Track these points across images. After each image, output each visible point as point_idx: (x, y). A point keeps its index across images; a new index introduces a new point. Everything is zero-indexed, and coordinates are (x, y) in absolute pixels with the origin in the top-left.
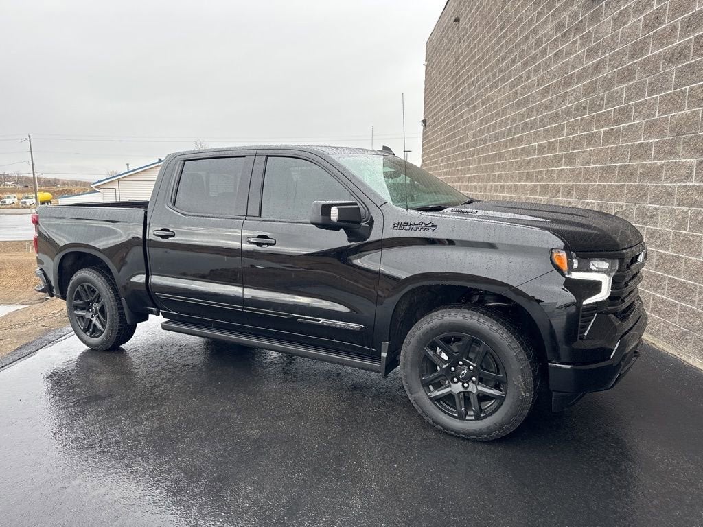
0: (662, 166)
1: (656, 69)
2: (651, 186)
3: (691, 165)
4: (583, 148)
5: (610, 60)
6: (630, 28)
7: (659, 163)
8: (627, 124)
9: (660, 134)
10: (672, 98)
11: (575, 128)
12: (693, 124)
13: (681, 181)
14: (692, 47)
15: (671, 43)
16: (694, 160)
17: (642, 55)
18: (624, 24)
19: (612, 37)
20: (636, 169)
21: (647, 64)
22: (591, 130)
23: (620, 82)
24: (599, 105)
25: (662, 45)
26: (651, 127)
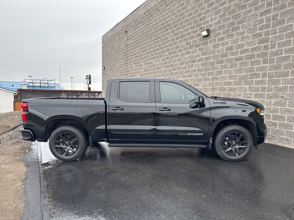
0: (236, 88)
1: (232, 62)
2: (232, 93)
3: (247, 88)
4: (202, 82)
5: (213, 57)
6: (220, 49)
7: (235, 87)
8: (221, 76)
9: (234, 79)
10: (238, 70)
11: (198, 76)
12: (246, 77)
13: (243, 92)
14: (244, 57)
15: (237, 55)
16: (248, 87)
17: (226, 57)
18: (218, 47)
19: (213, 51)
20: (226, 88)
21: (228, 60)
22: (206, 76)
23: (217, 64)
24: (209, 70)
25: (234, 56)
26: (231, 77)
